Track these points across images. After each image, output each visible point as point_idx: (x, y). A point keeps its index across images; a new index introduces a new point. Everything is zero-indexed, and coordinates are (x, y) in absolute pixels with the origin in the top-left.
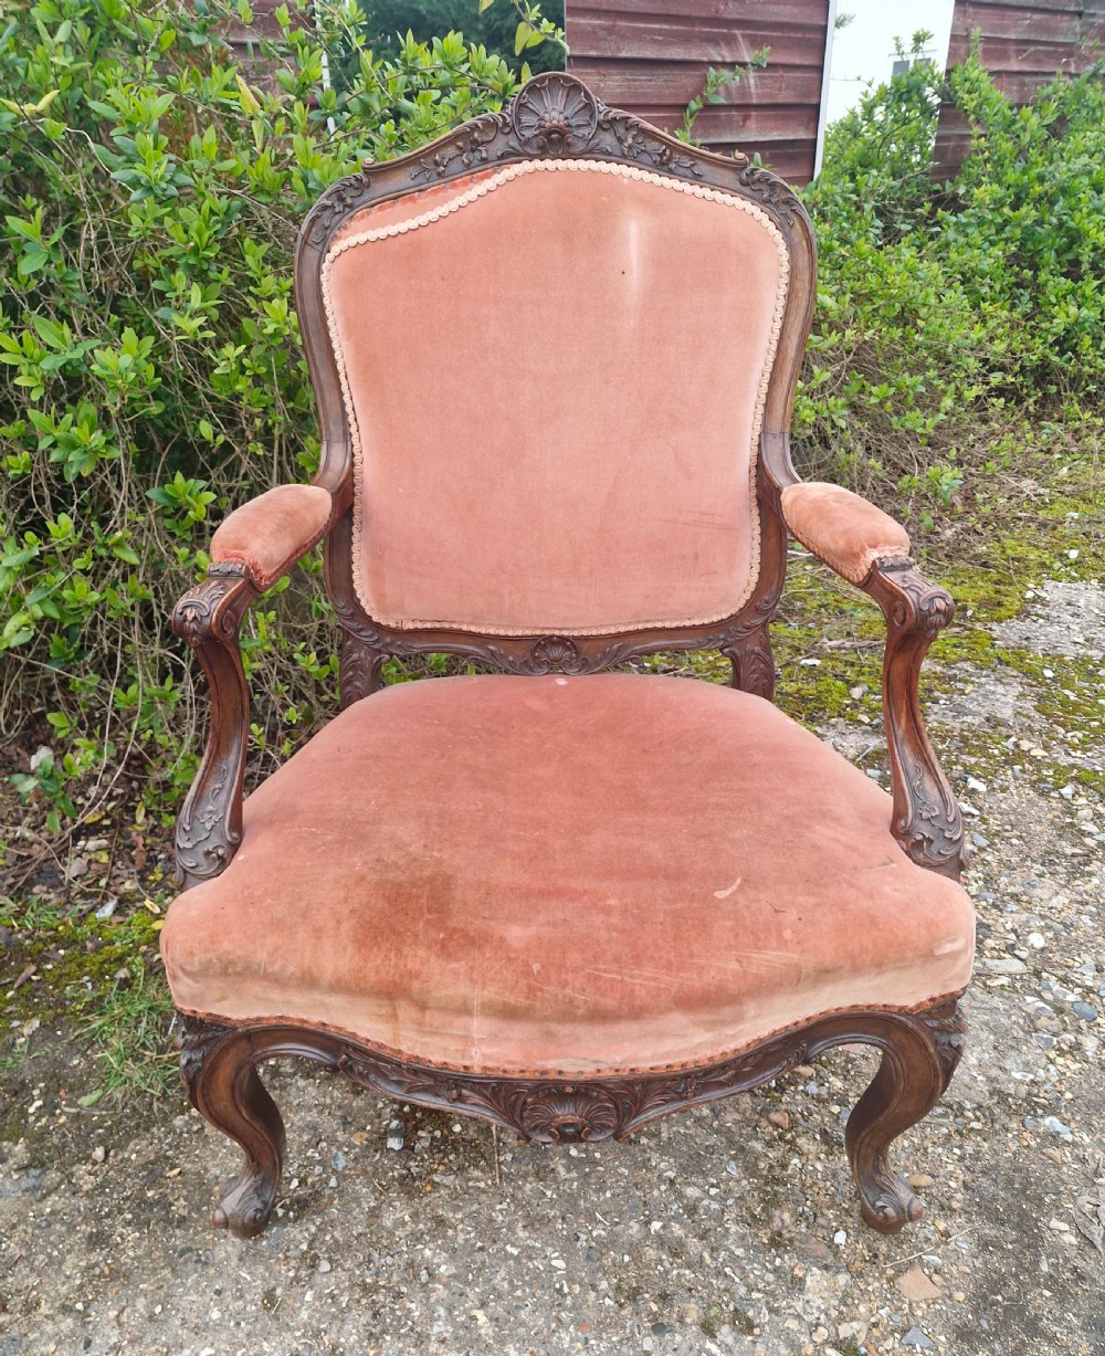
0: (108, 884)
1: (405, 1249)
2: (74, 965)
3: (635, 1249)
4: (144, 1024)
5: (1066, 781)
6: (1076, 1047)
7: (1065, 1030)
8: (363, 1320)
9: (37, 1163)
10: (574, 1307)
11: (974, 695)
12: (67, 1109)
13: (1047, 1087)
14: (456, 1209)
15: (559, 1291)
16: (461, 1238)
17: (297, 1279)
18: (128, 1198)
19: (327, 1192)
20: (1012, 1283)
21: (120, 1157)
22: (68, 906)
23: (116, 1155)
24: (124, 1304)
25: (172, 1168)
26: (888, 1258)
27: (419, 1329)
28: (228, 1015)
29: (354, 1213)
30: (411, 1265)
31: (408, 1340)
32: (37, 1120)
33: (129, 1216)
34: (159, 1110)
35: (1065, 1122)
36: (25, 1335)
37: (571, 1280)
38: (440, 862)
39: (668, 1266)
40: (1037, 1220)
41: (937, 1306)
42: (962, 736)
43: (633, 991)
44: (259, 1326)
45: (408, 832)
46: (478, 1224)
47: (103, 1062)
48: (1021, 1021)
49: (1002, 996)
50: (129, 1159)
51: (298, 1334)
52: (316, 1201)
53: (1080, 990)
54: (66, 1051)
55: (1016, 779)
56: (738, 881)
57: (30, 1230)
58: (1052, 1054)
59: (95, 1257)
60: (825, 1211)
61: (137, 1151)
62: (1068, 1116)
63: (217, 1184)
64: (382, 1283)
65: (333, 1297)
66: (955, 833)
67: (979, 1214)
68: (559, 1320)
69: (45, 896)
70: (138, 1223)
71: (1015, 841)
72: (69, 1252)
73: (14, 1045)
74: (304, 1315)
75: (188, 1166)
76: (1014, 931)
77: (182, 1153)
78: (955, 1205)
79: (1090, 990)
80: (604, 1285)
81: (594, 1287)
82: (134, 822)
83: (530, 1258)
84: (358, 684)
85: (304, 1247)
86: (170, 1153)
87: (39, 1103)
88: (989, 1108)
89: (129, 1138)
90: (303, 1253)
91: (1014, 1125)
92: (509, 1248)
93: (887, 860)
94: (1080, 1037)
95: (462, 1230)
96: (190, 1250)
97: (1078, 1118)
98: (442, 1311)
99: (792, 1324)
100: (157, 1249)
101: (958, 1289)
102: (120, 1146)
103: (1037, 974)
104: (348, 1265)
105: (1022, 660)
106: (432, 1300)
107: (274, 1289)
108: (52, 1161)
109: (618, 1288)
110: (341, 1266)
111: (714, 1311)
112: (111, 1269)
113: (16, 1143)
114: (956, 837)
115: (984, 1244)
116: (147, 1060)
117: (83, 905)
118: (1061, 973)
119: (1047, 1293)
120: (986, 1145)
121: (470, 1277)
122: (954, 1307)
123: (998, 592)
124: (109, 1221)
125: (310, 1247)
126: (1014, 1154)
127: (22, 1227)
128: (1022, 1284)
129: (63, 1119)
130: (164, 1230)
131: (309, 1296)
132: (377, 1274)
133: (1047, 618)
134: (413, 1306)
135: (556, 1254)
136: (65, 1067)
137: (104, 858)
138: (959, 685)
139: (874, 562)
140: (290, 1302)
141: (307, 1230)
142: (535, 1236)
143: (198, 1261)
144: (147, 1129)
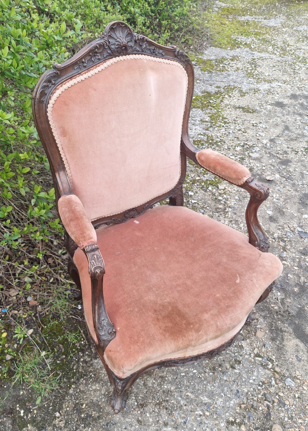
1: (159, 389)
5: (208, 186)
8: (165, 412)
9: (41, 428)
10: (205, 379)
12: (34, 408)
14: (163, 372)
15: (200, 377)
16: (170, 378)
17: (141, 413)
18: (77, 421)
20: (273, 323)
21: (64, 411)
23: (62, 411)
25: (82, 405)
27: (178, 406)
29: (140, 388)
30: (164, 392)
31: (178, 410)
32: (27, 416)
33: (83, 425)
34: (63, 392)
37: (200, 374)
40: (269, 307)
41: (265, 336)
46: (170, 372)
50: (67, 410)
51: (154, 425)
54: (15, 391)
55: (197, 188)
61: (68, 406)
63: (99, 402)
64: (161, 401)
65: (153, 411)
67: (260, 311)
68: (204, 384)
70: (87, 426)
71: (208, 208)
74: (151, 420)
75: (86, 402)
77: (80, 400)
78: (255, 311)
80: (207, 370)
81: (205, 372)
83: (188, 374)
85: (136, 404)
86: (77, 402)
87: (22, 412)
89: (61, 405)
90: (137, 405)
92: (182, 374)
95: (169, 376)
96: (108, 423)
98: (180, 398)
99: (247, 357)
100: (99, 428)
101: (266, 330)
102: (61, 408)
104: (150, 401)
106: (176, 397)
107: (138, 419)
108: (45, 425)
109: (210, 369)
111: (231, 363)
113: (27, 427)
115: (264, 318)
116: (46, 380)
119: (280, 322)
121: (179, 386)
122: (267, 335)
128: (274, 322)
129: (35, 411)
130: (96, 422)
131: (148, 415)
132: (158, 399)
134: (173, 401)
135: (193, 369)
136: (20, 396)
140: (145, 419)
141: (133, 399)
142: (185, 368)
143: (113, 424)
144: (64, 399)
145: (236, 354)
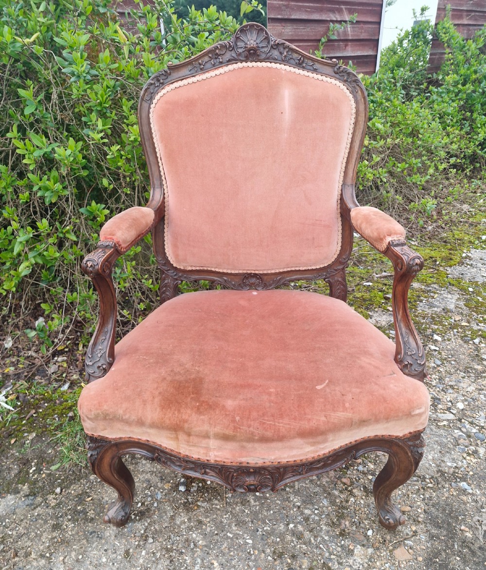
0: (66, 376)
1: (185, 533)
2: (51, 410)
3: (282, 536)
4: (78, 436)
5: (476, 337)
6: (475, 452)
7: (471, 445)
8: (166, 564)
9: (33, 494)
10: (255, 560)
11: (438, 299)
12: (46, 471)
13: (462, 469)
14: (207, 517)
15: (249, 553)
16: (208, 529)
17: (139, 545)
18: (69, 509)
19: (153, 508)
20: (443, 554)
21: (67, 492)
22: (49, 385)
23: (65, 491)
24: (66, 554)
25: (89, 497)
26: (390, 542)
27: (189, 568)
28: (107, 436)
29: (164, 518)
30: (187, 540)
32: (33, 476)
33: (70, 517)
34: (84, 472)
35: (469, 485)
36: (25, 567)
37: (254, 548)
38: (198, 372)
39: (296, 543)
40: (455, 527)
41: (411, 563)
42: (432, 317)
43: (279, 429)
44: (122, 565)
45: (185, 359)
46: (216, 523)
47: (62, 451)
48: (452, 441)
49: (444, 429)
50: (71, 493)
52: (148, 512)
53: (477, 427)
54: (46, 446)
55: (454, 335)
56: (327, 381)
57: (28, 522)
58: (465, 455)
59: (54, 534)
60: (364, 521)
61: (74, 490)
62: (471, 482)
63: (107, 504)
64: (174, 548)
65: (154, 553)
66: (422, 361)
67: (430, 524)
68: (249, 565)
69: (40, 381)
70: (73, 520)
71: (453, 362)
72: (44, 532)
73: (25, 443)
74: (141, 561)
75: (95, 496)
76: (451, 401)
77: (93, 491)
78: (420, 519)
79: (483, 427)
80: (268, 551)
81: (264, 552)
82: (78, 350)
83: (237, 538)
84: (168, 293)
85: (142, 532)
86: (88, 491)
87: (34, 468)
88: (436, 478)
89: (71, 484)
90: (142, 534)
91: (447, 486)
92: (229, 534)
93: (392, 373)
94: (477, 448)
95: (209, 526)
96: (95, 532)
97: (475, 483)
98: (199, 560)
100: (81, 531)
101: (420, 556)
102: (67, 487)
103: (460, 420)
104: (161, 540)
105: (459, 283)
106: (195, 556)
107: (129, 549)
108: (39, 493)
109: (274, 552)
110: (157, 540)
112: (61, 539)
113: (24, 485)
114: (422, 363)
115: (432, 537)
116: (80, 451)
117: (55, 385)
118: (470, 420)
119: (458, 558)
120: (434, 494)
121: (212, 546)
122: (418, 563)
123: (450, 254)
124: (61, 519)
125: (145, 532)
126: (447, 498)
127: (25, 521)
128: (447, 554)
129: (44, 475)
130: (84, 523)
131: (144, 553)
132: (173, 544)
133: (471, 265)
134: (187, 558)
135: (248, 537)
136: (45, 453)
137: (65, 365)
138: (432, 294)
139: (389, 243)
140: (135, 555)
141: (144, 524)
142: (240, 529)
143: (98, 537)
144: (79, 480)
145: (332, 557)
